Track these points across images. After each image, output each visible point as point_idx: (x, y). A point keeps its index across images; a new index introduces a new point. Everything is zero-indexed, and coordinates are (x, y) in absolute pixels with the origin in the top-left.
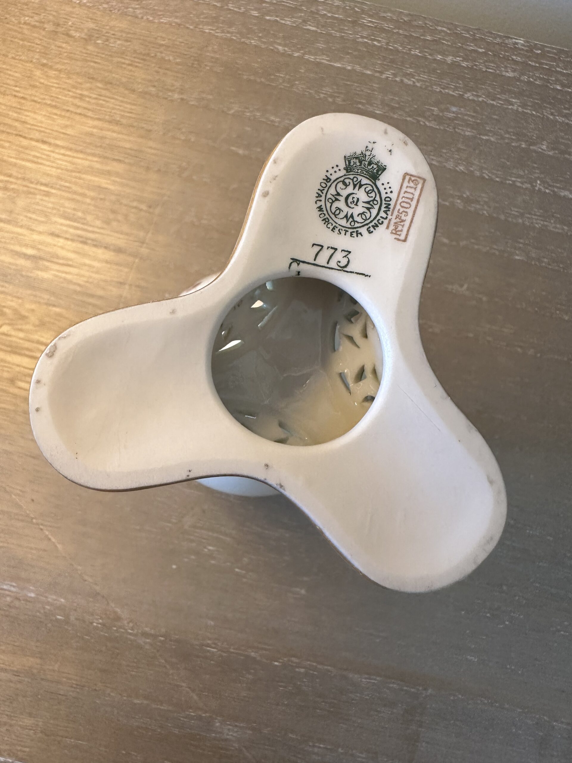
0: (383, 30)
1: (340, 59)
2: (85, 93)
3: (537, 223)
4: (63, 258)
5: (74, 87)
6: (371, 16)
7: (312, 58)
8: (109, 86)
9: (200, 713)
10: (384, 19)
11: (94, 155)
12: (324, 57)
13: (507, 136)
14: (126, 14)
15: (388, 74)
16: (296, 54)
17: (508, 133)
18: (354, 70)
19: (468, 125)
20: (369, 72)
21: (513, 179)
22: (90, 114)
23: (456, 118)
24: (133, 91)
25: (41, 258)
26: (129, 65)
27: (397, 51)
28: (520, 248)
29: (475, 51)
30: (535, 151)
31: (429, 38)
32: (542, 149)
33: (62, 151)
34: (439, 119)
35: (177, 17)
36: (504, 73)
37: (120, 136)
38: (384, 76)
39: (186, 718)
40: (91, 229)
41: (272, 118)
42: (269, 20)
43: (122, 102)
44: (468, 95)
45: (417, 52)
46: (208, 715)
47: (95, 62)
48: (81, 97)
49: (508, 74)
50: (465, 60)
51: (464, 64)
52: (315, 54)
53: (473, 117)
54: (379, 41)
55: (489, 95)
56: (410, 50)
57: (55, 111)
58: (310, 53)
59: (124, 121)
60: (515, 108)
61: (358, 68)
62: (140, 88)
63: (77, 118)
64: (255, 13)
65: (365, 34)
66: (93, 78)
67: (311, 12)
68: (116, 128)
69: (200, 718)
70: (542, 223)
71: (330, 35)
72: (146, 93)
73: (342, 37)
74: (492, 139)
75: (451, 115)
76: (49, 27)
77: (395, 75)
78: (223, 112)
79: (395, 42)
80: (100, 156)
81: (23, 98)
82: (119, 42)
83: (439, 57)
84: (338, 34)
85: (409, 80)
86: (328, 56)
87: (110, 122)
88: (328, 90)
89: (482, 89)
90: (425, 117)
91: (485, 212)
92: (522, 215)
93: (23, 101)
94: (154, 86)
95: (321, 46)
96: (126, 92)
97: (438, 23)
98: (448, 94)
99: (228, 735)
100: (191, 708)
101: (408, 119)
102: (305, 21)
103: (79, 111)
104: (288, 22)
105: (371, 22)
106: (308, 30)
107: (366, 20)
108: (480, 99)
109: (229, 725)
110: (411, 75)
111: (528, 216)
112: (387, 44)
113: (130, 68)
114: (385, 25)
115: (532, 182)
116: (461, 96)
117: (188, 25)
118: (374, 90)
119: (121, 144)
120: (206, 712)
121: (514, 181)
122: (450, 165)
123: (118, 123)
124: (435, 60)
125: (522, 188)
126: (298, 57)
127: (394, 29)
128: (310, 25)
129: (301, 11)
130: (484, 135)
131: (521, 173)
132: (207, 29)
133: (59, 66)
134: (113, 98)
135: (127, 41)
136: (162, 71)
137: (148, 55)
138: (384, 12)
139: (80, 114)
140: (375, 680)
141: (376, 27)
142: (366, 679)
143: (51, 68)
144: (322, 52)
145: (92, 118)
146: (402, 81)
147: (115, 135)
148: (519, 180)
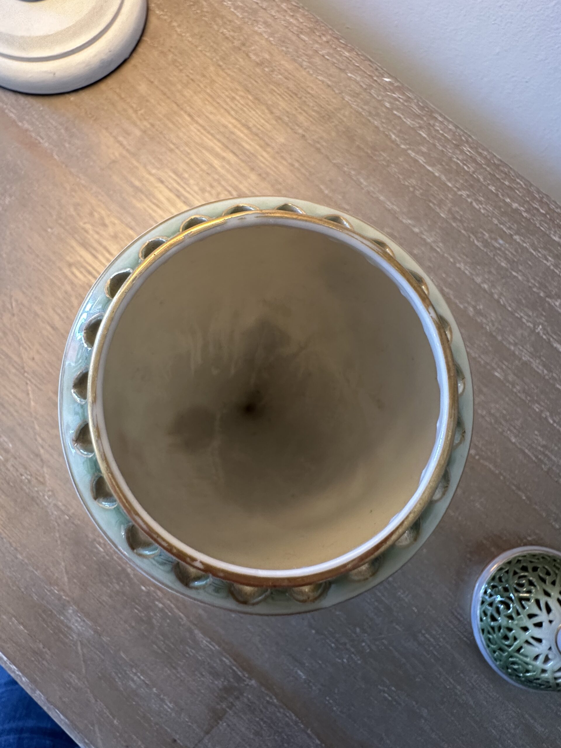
0: (475, 161)
1: (433, 165)
2: (238, 98)
3: (525, 356)
4: (158, 200)
5: (232, 90)
6: (471, 148)
7: (413, 154)
8: (257, 102)
9: (62, 593)
10: (480, 154)
11: (219, 141)
12: (422, 158)
13: (533, 281)
14: (295, 60)
15: (464, 193)
16: (403, 146)
17: (535, 280)
18: (439, 178)
19: (506, 259)
20: (450, 185)
21: (522, 315)
22: (233, 113)
23: (499, 249)
24: (272, 113)
25: (141, 191)
26: (278, 94)
27: (479, 180)
28: (502, 368)
29: (538, 210)
30: (549, 304)
31: (507, 183)
32: (554, 304)
33: (199, 128)
34: (486, 244)
35: (330, 80)
36: (552, 236)
37: (245, 138)
38: (460, 193)
39: (49, 591)
40: (188, 189)
41: (362, 180)
42: (395, 115)
43: (260, 116)
44: (517, 238)
45: (493, 189)
46: (67, 599)
47: (256, 81)
48: (233, 99)
49: (554, 238)
50: (526, 211)
51: (525, 214)
52: (417, 153)
53: (512, 254)
54: (468, 167)
55: (533, 245)
56: (489, 184)
57: (210, 99)
58: (413, 150)
59: (254, 129)
60: (548, 264)
61: (443, 178)
62: (278, 113)
63: (222, 111)
64: (388, 105)
65: (461, 157)
66: (248, 91)
67: (429, 124)
68: (246, 131)
69: (60, 598)
70: (529, 358)
71: (434, 145)
72: (280, 119)
73: (443, 151)
74: (520, 278)
75: (497, 245)
76: (237, 43)
77: (468, 196)
78: (328, 158)
79: (480, 174)
80: (223, 144)
81: (192, 80)
82: (280, 76)
83: (508, 200)
84: (440, 148)
85: (477, 204)
86: (425, 159)
87: (244, 125)
88: (413, 182)
89: (529, 238)
90: (476, 237)
91: (488, 328)
92: (516, 344)
93: (191, 81)
94: (288, 117)
95: (424, 149)
96: (266, 111)
97: (519, 176)
98: (502, 229)
99: (73, 624)
100: (58, 585)
101: (463, 231)
102: (421, 127)
103: (225, 106)
104: (409, 122)
105: (469, 152)
106: (420, 134)
107: (466, 148)
108: (525, 245)
109: (79, 617)
110: (481, 202)
111: (521, 348)
112: (474, 172)
113: (278, 97)
114: (479, 159)
115: (536, 324)
116: (511, 236)
117: (335, 89)
118: (447, 199)
119: (244, 144)
120: (67, 596)
121: (521, 317)
122: (478, 280)
123: (248, 128)
124: (504, 200)
125: (526, 325)
126: (403, 149)
127: (484, 164)
128: (423, 132)
129: (422, 119)
130: (515, 271)
131: (531, 314)
132: (347, 98)
133: (229, 72)
134: (254, 110)
135: (286, 78)
136: (300, 110)
137: (296, 95)
138: (483, 150)
139: (225, 109)
140: (214, 647)
141: (471, 157)
142: (207, 641)
143: (223, 70)
144: (423, 154)
145: (232, 116)
146: (471, 203)
147: (242, 135)
148: (526, 317)
